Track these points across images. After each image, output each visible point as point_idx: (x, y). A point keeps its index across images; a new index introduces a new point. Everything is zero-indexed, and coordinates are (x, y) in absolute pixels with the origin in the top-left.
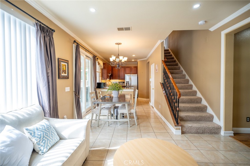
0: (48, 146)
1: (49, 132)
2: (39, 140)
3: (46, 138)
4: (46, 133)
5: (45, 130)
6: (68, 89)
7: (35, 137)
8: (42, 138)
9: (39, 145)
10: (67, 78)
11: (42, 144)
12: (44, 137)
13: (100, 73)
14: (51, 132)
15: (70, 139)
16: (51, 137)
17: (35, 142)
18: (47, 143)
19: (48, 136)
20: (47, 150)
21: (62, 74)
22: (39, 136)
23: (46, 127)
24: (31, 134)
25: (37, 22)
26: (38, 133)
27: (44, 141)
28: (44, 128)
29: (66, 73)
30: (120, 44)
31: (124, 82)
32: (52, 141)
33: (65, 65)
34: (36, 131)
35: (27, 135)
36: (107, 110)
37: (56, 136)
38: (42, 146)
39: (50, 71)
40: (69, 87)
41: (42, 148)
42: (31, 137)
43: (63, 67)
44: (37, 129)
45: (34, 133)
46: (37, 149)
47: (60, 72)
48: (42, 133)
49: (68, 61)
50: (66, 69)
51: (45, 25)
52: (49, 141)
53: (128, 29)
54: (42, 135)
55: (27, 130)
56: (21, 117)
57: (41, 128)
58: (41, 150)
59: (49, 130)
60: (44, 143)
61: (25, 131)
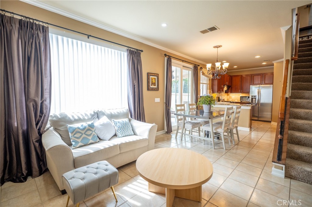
0: (123, 134)
1: (126, 126)
2: (118, 129)
3: (122, 129)
4: (123, 126)
5: (123, 124)
6: (157, 100)
7: (117, 126)
8: (120, 128)
9: (118, 132)
10: (157, 89)
11: (119, 131)
12: (121, 128)
13: (208, 85)
14: (127, 127)
15: (139, 136)
16: (126, 130)
17: (116, 129)
18: (122, 132)
19: (124, 128)
20: (121, 136)
21: (151, 87)
22: (119, 127)
23: (125, 122)
24: (115, 124)
25: (128, 48)
26: (118, 124)
27: (121, 130)
28: (123, 123)
29: (155, 86)
30: (220, 46)
31: (249, 97)
32: (126, 132)
33: (155, 79)
34: (118, 123)
35: (113, 124)
36: (190, 124)
37: (130, 130)
38: (119, 133)
39: (136, 84)
40: (159, 99)
41: (119, 134)
42: (114, 126)
43: (152, 80)
44: (119, 122)
45: (117, 123)
46: (117, 134)
47: (149, 84)
48: (121, 125)
49: (158, 74)
50: (155, 81)
51: (134, 49)
52: (124, 131)
53: (213, 29)
54: (120, 127)
55: (113, 121)
56: (113, 113)
57: (121, 122)
58: (118, 135)
59: (126, 125)
60: (121, 131)
61: (113, 122)
